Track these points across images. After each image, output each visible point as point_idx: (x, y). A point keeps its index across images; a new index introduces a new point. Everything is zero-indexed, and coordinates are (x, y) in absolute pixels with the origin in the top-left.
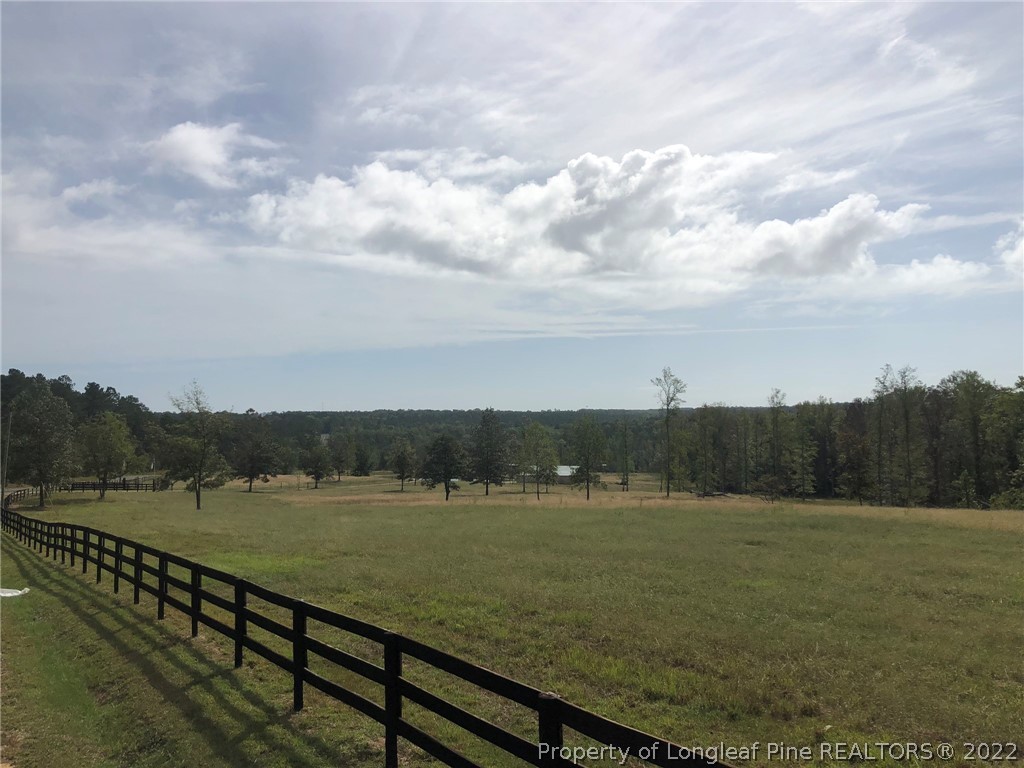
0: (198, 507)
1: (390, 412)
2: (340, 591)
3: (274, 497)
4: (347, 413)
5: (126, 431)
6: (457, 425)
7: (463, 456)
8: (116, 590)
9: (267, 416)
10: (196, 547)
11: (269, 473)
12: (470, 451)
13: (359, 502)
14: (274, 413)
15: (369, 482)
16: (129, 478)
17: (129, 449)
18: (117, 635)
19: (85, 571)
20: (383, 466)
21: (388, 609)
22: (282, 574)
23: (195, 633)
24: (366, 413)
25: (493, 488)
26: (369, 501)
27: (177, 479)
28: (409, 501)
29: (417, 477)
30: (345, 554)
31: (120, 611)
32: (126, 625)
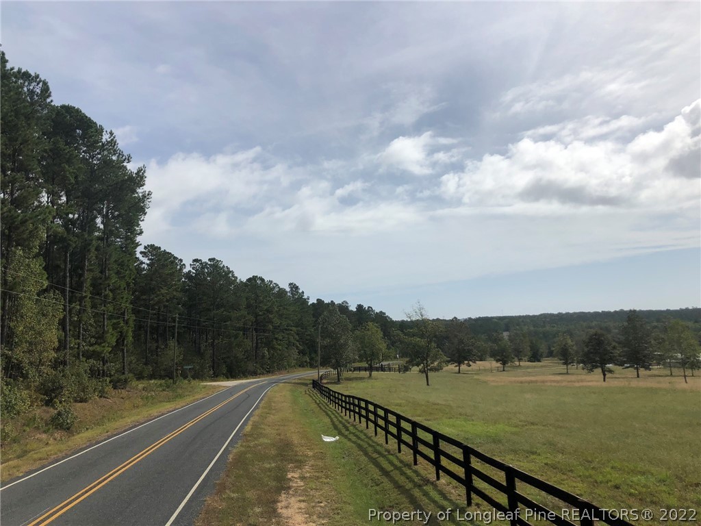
0: (428, 384)
1: (552, 315)
2: (533, 453)
3: (476, 377)
4: (520, 317)
5: (381, 334)
6: (606, 322)
7: (614, 348)
8: (387, 443)
9: (465, 320)
10: (431, 414)
11: (471, 360)
12: (619, 343)
13: (536, 382)
14: (470, 319)
15: (542, 367)
16: (384, 363)
17: (382, 346)
18: (391, 473)
19: (367, 427)
20: (551, 354)
21: (571, 471)
22: (490, 437)
23: (438, 478)
24: (534, 316)
25: (642, 371)
26: (543, 382)
27: (413, 366)
28: (574, 382)
29: (579, 363)
30: (533, 424)
31: (391, 457)
32: (396, 468)
